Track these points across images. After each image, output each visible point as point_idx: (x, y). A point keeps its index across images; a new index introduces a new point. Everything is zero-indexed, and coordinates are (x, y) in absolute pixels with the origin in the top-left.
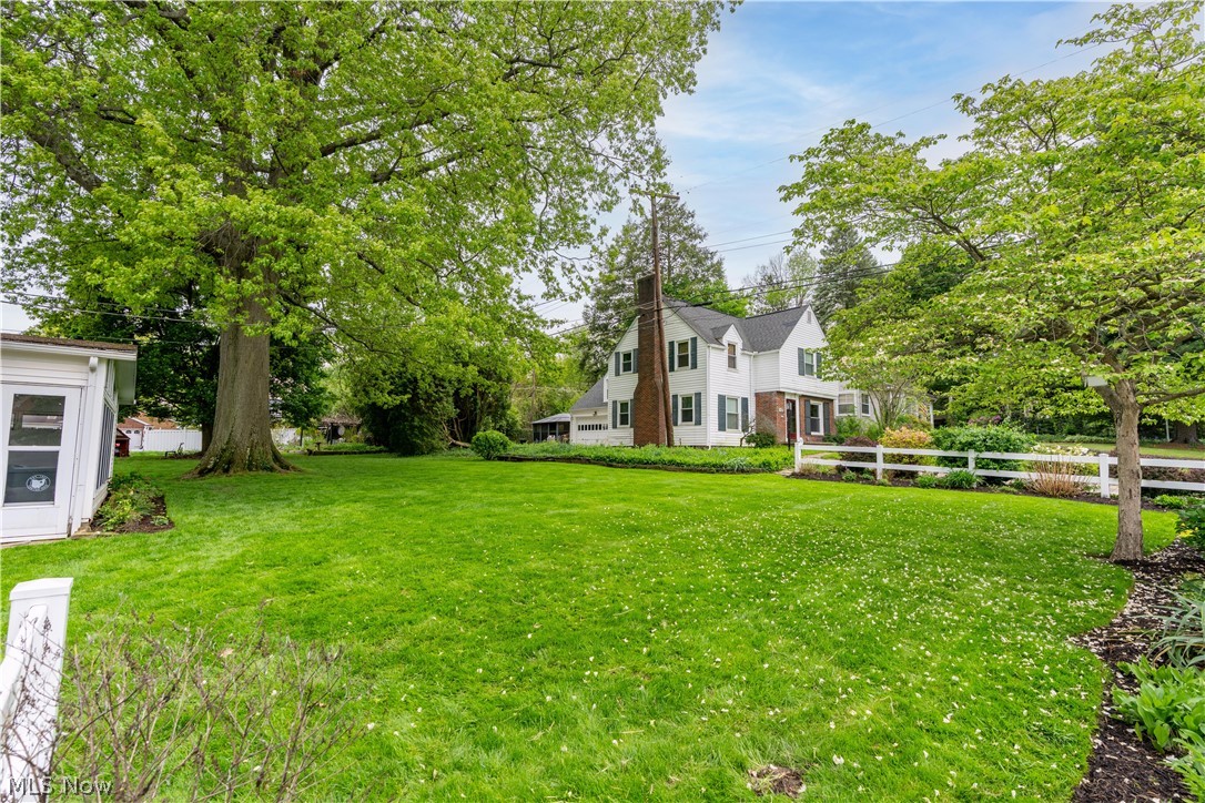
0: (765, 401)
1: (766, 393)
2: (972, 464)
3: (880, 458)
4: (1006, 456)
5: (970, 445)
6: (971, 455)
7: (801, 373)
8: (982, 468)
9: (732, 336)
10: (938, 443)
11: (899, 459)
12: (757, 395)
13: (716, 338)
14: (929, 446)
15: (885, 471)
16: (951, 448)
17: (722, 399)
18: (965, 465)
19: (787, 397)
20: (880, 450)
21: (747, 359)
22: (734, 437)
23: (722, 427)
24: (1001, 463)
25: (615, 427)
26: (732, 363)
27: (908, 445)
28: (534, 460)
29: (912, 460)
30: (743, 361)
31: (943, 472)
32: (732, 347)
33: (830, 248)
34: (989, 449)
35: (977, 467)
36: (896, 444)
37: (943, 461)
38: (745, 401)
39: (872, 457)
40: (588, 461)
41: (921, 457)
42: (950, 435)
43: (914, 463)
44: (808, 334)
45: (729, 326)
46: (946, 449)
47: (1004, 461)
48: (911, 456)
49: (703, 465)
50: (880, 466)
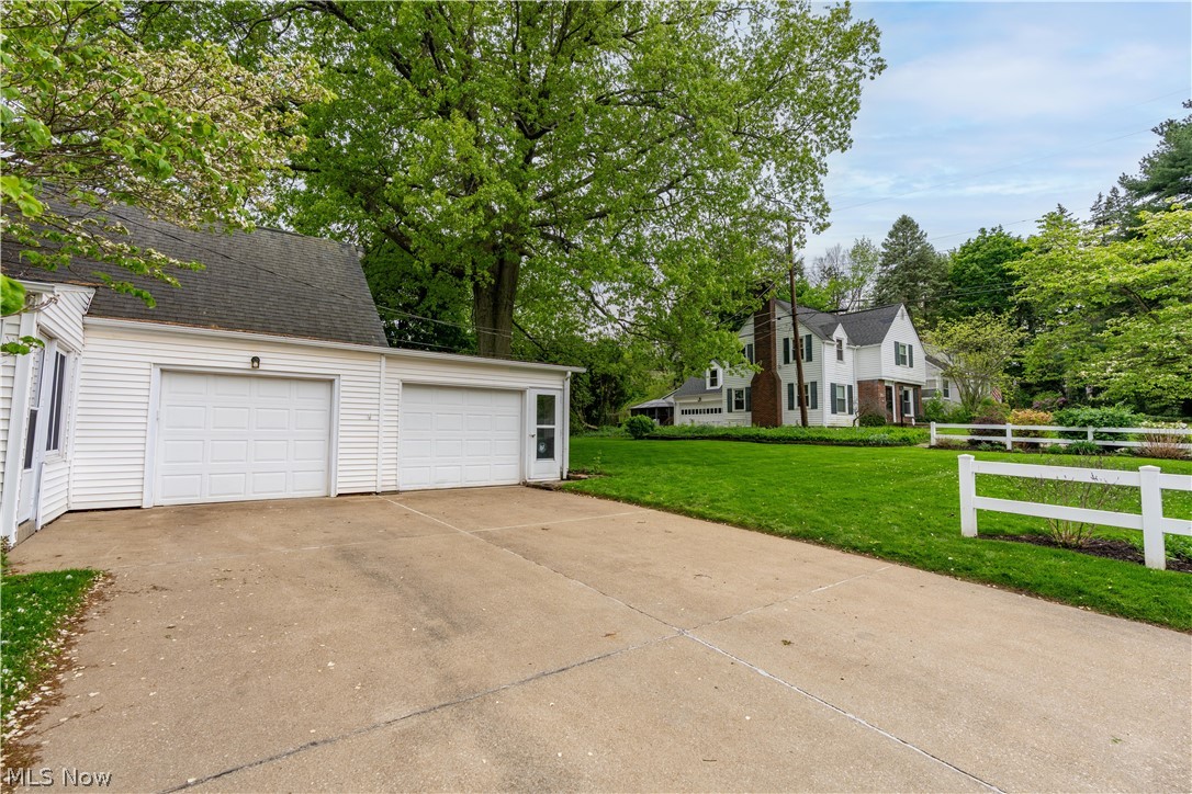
0: (867, 388)
1: (868, 381)
2: (1090, 437)
3: (1009, 433)
4: (1120, 430)
5: (1090, 422)
6: (1090, 430)
7: (898, 363)
8: (1100, 439)
9: (840, 333)
10: (1061, 421)
11: (1026, 433)
12: (859, 383)
13: (827, 334)
14: (1050, 424)
15: (1013, 443)
16: (1073, 424)
17: (833, 386)
18: (1086, 437)
19: (886, 384)
20: (1009, 427)
21: (851, 352)
22: (846, 420)
23: (834, 412)
24: (1116, 436)
25: (730, 410)
26: (840, 356)
27: (1033, 423)
28: (684, 438)
29: (1037, 434)
30: (848, 354)
31: (1063, 443)
32: (840, 341)
33: (891, 241)
34: (1106, 425)
35: (1095, 438)
36: (1022, 422)
37: (1063, 434)
38: (850, 387)
39: (1002, 433)
40: (737, 439)
41: (1044, 432)
42: (1071, 415)
43: (1038, 437)
44: (901, 329)
45: (837, 324)
46: (1067, 426)
47: (1117, 434)
48: (1035, 431)
49: (851, 441)
50: (1008, 440)
